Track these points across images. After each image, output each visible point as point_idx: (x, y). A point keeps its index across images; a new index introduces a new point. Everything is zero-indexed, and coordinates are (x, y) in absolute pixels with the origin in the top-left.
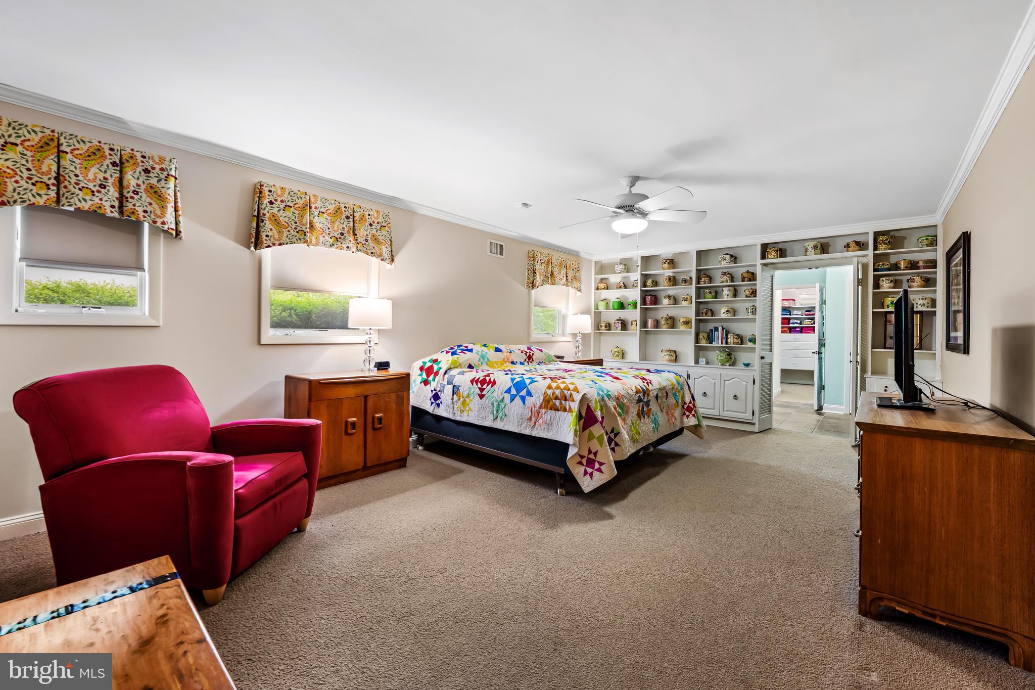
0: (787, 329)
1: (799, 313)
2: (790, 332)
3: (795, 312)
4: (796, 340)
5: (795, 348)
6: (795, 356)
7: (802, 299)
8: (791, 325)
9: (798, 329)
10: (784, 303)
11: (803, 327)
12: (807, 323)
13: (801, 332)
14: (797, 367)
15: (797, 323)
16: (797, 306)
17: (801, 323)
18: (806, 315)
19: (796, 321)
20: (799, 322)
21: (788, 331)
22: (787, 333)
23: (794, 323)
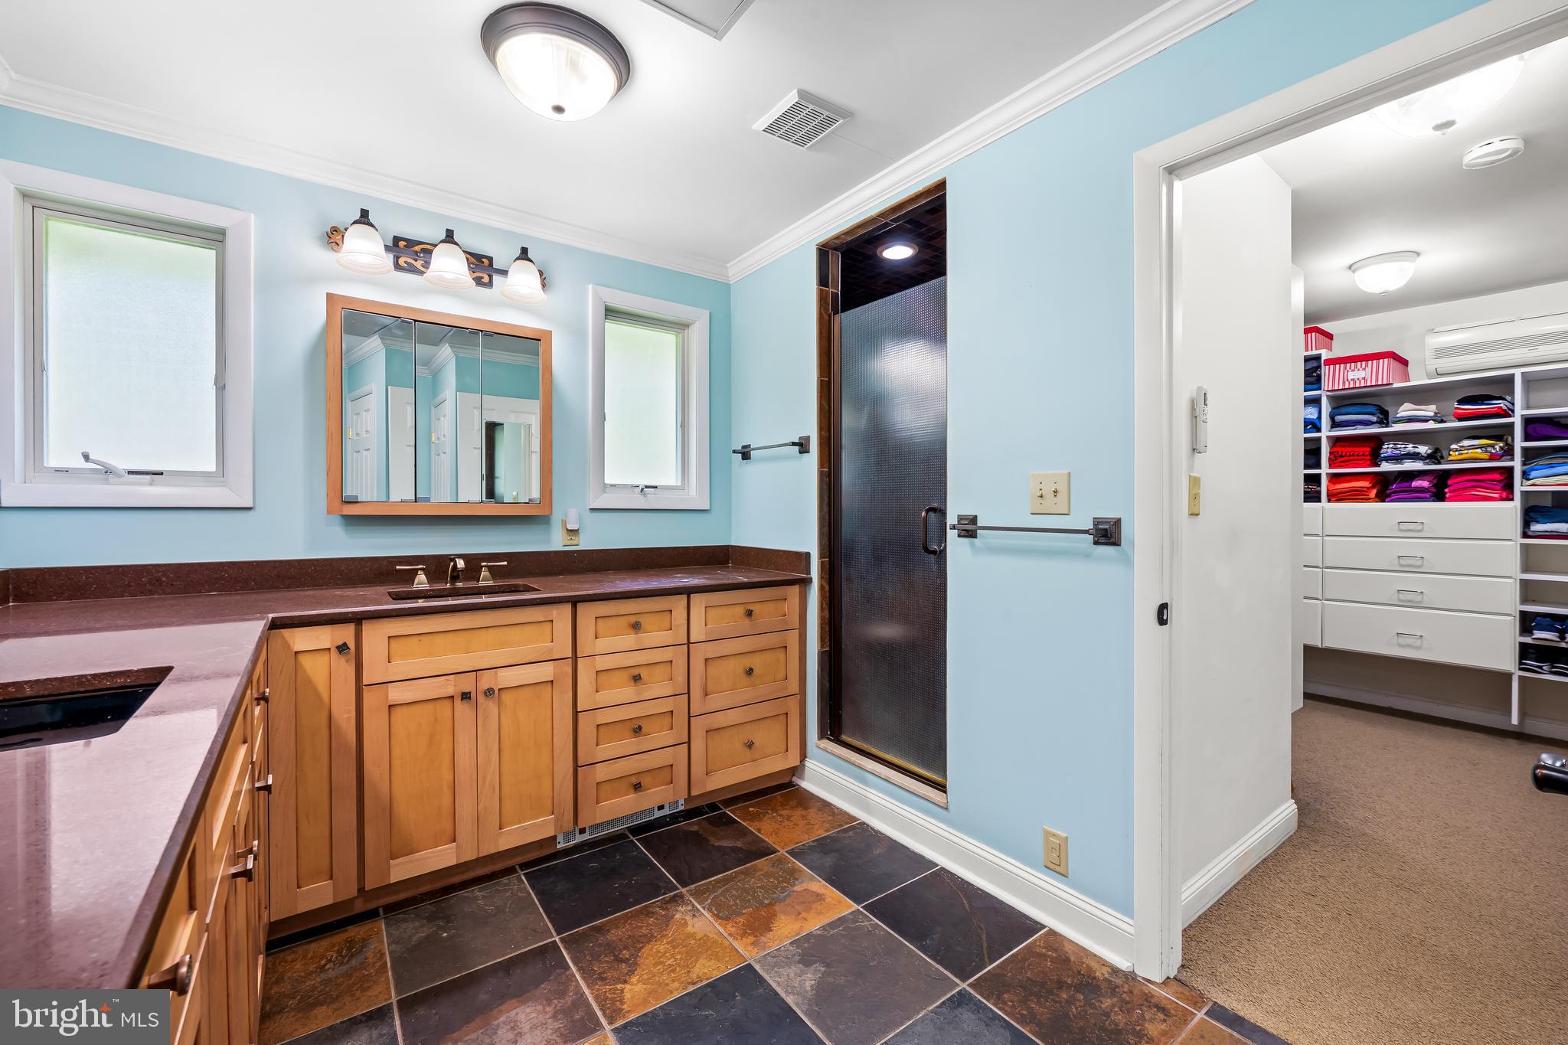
0: (1366, 484)
1: (1429, 410)
2: (1382, 497)
3: (1406, 410)
4: (1409, 530)
5: (1409, 566)
6: (1409, 601)
7: (1442, 352)
8: (1386, 467)
9: (1425, 484)
10: (1351, 376)
11: (1448, 473)
12: (1466, 454)
13: (1439, 497)
14: (1419, 648)
15: (1415, 456)
16: (1418, 379)
17: (1434, 457)
18: (1460, 418)
19: (1410, 448)
20: (1423, 450)
21: (1374, 492)
22: (1368, 500)
23: (1398, 459)
